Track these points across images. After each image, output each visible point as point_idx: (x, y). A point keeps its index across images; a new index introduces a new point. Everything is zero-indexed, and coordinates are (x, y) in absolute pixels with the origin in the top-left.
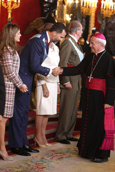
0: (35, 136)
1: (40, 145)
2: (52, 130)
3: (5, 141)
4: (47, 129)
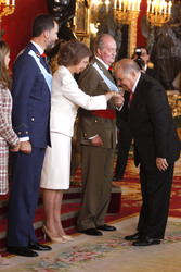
0: (45, 223)
1: (53, 239)
2: (71, 214)
4: (62, 212)
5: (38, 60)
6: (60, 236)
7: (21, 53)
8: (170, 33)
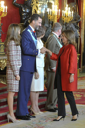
1: (35, 113)
3: (14, 109)
5: (31, 34)
6: (38, 112)
7: (24, 30)
8: (72, 26)
